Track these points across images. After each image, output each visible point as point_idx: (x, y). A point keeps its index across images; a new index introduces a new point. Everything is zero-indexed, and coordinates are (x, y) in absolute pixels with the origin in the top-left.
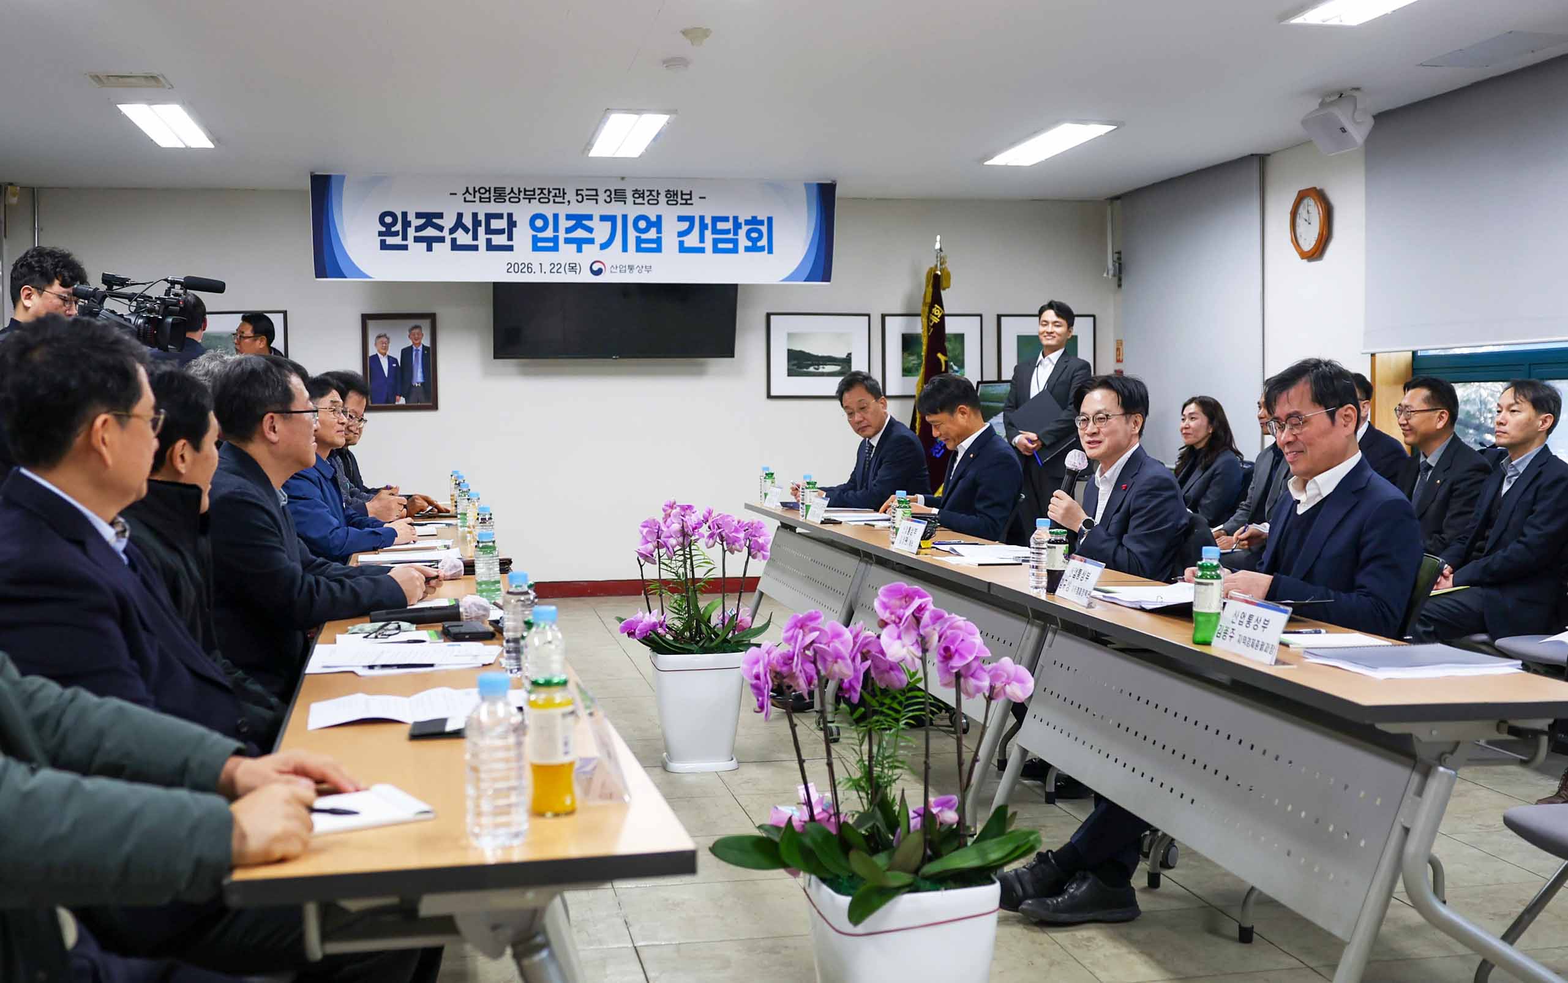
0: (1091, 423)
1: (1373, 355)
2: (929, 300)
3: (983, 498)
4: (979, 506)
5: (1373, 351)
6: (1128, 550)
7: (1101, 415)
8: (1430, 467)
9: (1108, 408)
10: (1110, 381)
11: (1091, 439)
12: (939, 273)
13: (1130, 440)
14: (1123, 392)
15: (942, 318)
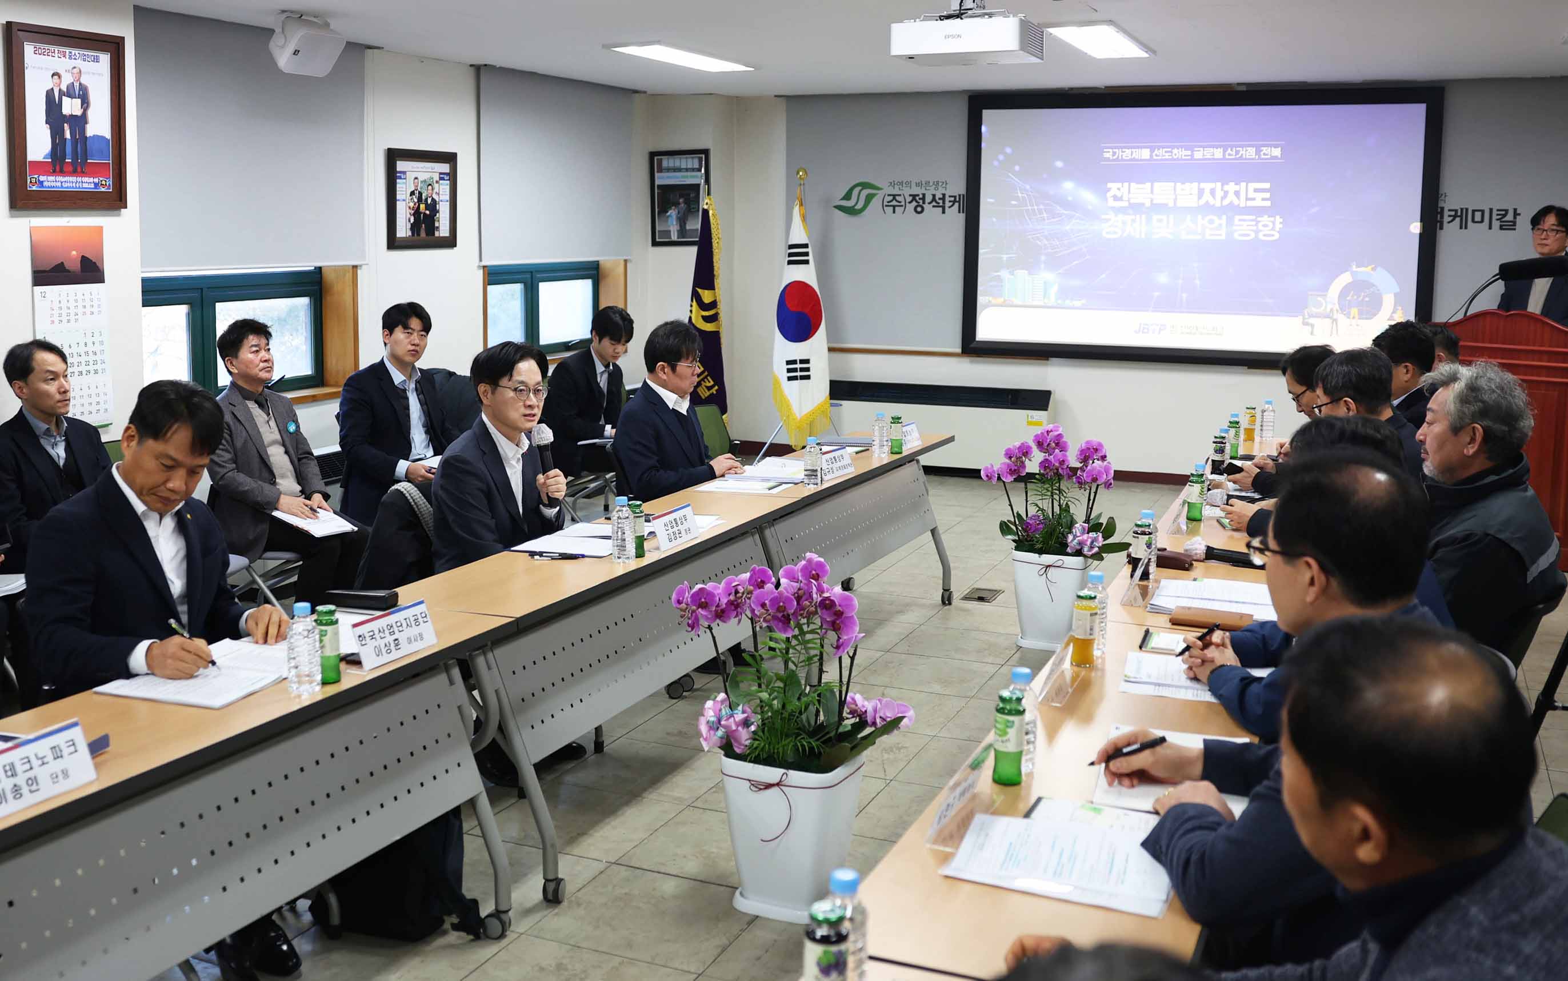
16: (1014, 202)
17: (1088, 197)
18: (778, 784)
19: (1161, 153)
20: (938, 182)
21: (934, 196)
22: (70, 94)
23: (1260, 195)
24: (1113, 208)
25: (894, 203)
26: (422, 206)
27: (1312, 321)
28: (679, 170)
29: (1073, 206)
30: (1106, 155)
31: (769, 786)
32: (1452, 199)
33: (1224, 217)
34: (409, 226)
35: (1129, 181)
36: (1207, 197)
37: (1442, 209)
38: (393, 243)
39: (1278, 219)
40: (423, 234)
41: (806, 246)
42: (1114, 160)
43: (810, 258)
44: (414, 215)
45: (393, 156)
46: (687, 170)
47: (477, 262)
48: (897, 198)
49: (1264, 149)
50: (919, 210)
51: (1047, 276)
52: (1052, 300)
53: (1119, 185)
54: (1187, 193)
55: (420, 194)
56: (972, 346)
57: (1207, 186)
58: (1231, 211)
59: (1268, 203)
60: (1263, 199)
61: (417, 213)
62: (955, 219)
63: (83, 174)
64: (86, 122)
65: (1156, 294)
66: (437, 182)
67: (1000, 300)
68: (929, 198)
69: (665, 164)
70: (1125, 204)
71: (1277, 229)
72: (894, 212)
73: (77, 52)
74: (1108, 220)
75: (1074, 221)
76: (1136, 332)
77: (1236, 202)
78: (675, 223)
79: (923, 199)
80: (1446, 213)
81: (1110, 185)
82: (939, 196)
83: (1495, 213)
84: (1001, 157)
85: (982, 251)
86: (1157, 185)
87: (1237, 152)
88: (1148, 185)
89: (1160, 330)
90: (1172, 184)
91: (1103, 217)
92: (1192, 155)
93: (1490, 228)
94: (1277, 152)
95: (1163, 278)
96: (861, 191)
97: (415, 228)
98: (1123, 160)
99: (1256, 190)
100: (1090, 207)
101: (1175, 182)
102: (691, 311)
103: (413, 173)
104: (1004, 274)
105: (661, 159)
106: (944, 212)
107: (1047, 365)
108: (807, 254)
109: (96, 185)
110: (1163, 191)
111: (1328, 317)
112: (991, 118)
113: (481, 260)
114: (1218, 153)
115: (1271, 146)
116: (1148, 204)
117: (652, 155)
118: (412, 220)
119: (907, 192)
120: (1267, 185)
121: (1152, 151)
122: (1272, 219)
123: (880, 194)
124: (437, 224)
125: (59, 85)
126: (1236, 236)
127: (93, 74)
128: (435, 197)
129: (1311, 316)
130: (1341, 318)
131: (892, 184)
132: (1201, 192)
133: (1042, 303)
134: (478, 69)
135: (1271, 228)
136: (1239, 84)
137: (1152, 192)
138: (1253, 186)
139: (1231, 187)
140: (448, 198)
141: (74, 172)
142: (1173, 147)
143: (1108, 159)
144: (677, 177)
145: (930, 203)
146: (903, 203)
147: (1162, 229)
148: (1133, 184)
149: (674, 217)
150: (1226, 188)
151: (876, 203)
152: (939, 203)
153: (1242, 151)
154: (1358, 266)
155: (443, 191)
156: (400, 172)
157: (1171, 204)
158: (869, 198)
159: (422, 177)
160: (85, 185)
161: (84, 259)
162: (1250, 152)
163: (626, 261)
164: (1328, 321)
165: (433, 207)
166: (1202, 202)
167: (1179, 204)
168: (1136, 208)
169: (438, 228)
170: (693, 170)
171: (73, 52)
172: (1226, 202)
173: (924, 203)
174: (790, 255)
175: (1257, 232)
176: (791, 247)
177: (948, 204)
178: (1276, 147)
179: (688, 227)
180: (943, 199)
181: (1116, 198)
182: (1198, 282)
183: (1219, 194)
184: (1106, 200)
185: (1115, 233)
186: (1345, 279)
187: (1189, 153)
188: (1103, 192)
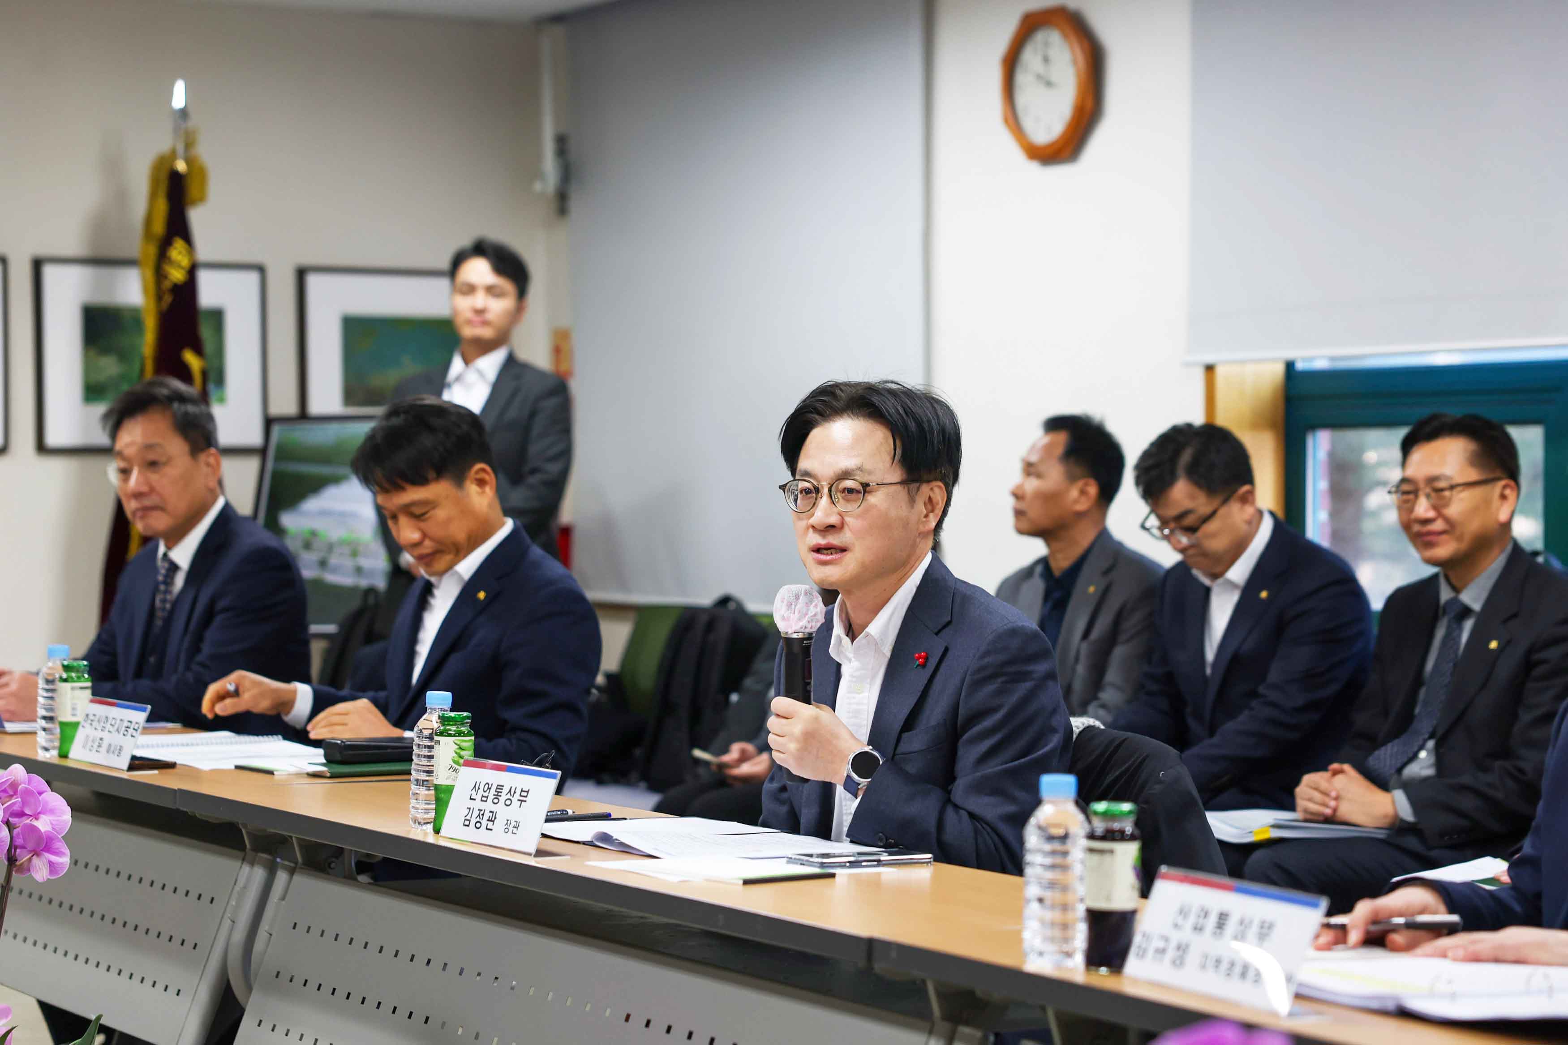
0: (824, 501)
1: (1210, 369)
2: (159, 227)
3: (522, 696)
4: (513, 715)
5: (1209, 359)
6: (972, 816)
7: (849, 484)
8: (1466, 612)
9: (868, 466)
10: (875, 399)
11: (822, 541)
12: (181, 166)
13: (914, 546)
14: (906, 427)
15: (192, 271)
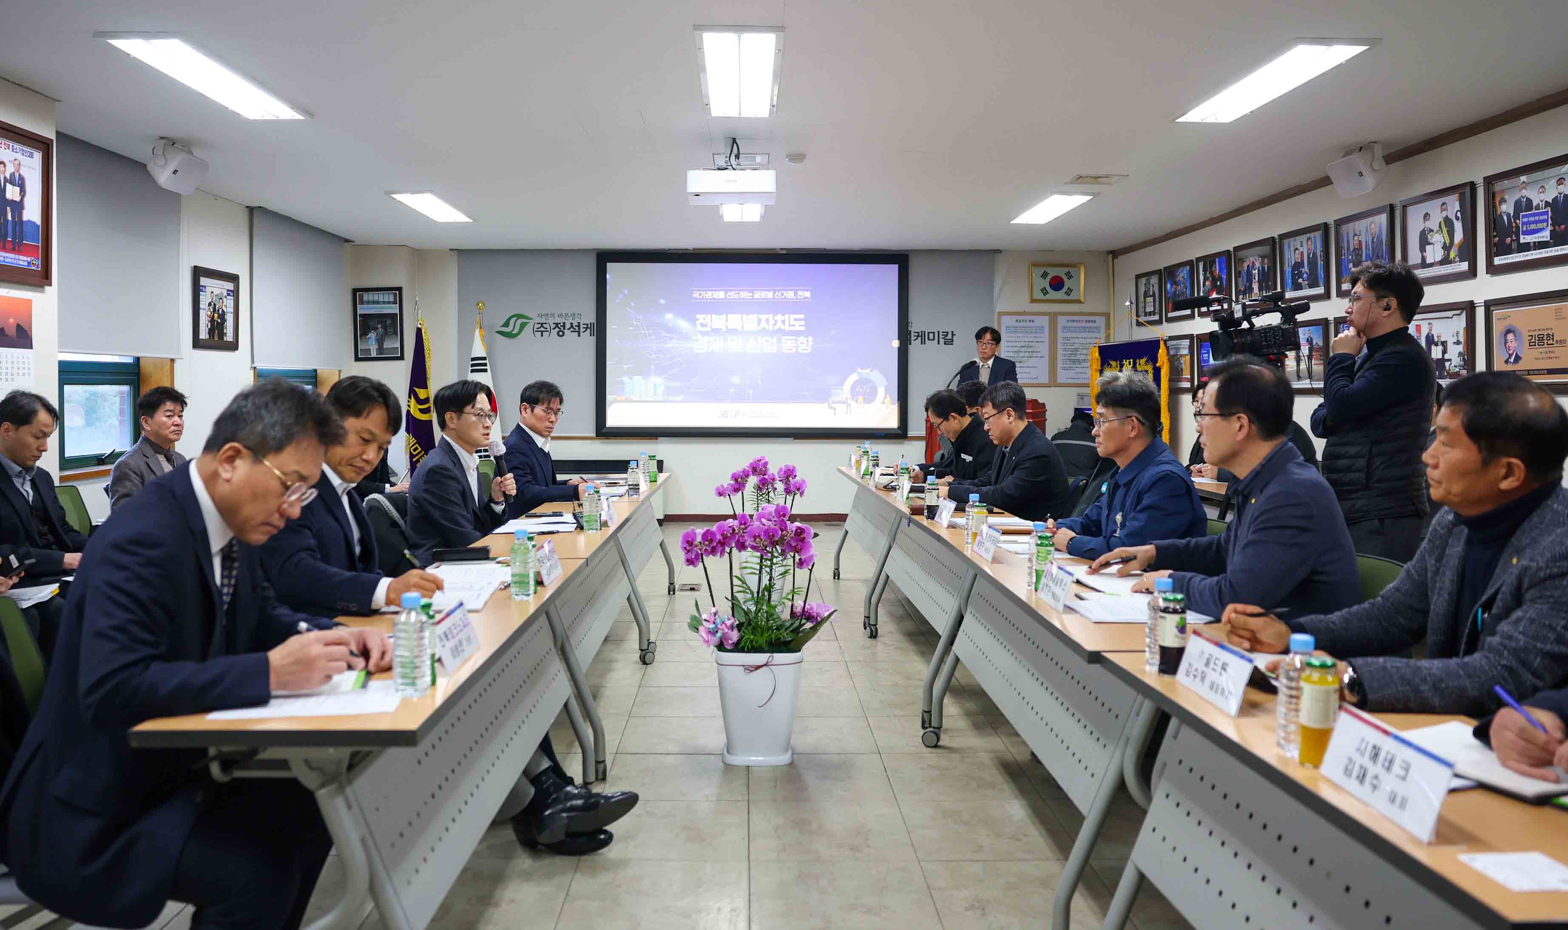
16: (630, 328)
17: (683, 324)
18: (765, 665)
19: (732, 295)
20: (574, 314)
21: (572, 324)
22: (13, 183)
23: (798, 323)
24: (701, 332)
25: (542, 329)
26: (216, 315)
27: (834, 406)
28: (378, 303)
29: (673, 331)
30: (695, 295)
31: (758, 667)
32: (915, 327)
33: (775, 338)
34: (207, 331)
35: (711, 313)
36: (763, 324)
37: (910, 331)
38: (197, 344)
39: (810, 339)
40: (216, 338)
41: (485, 359)
42: (700, 299)
43: (488, 367)
44: (210, 322)
45: (198, 273)
46: (384, 303)
47: (249, 364)
48: (544, 325)
49: (799, 292)
50: (561, 334)
51: (656, 380)
52: (660, 397)
53: (704, 316)
54: (751, 322)
55: (215, 305)
56: (604, 431)
57: (763, 317)
58: (780, 332)
59: (803, 328)
60: (800, 326)
61: (212, 320)
62: (588, 341)
63: (19, 252)
64: (23, 208)
65: (732, 390)
66: (225, 297)
67: (623, 398)
68: (568, 326)
69: (365, 298)
70: (709, 329)
71: (810, 345)
72: (542, 335)
73: (18, 147)
74: (697, 340)
75: (673, 340)
76: (719, 417)
77: (783, 327)
78: (374, 343)
79: (564, 326)
80: (913, 334)
81: (698, 316)
82: (575, 324)
83: (941, 334)
84: (621, 296)
85: (609, 363)
86: (730, 316)
87: (782, 294)
88: (724, 316)
89: (735, 415)
90: (740, 315)
91: (695, 338)
92: (753, 296)
93: (939, 343)
94: (808, 294)
95: (736, 380)
96: (516, 320)
97: (211, 332)
98: (706, 299)
99: (795, 320)
100: (685, 332)
101: (742, 314)
102: (409, 406)
103: (213, 288)
104: (625, 379)
105: (362, 295)
106: (579, 335)
107: (657, 443)
108: (485, 365)
109: (29, 263)
110: (734, 320)
111: (844, 403)
112: (613, 270)
113: (253, 362)
114: (770, 295)
115: (804, 290)
116: (724, 329)
117: (355, 291)
118: (209, 327)
119: (551, 321)
120: (802, 316)
121: (726, 293)
122: (806, 339)
123: (531, 323)
124: (225, 331)
125: (4, 173)
126: (784, 350)
127: (29, 167)
128: (224, 308)
129: (833, 403)
130: (853, 403)
131: (540, 316)
132: (759, 321)
133: (652, 399)
134: (251, 210)
135: (805, 344)
136: (782, 249)
137: (727, 321)
138: (793, 317)
139: (779, 317)
140: (232, 310)
141: (13, 250)
142: (740, 291)
143: (696, 298)
144: (376, 308)
145: (568, 329)
146: (549, 329)
147: (735, 345)
148: (713, 315)
149: (374, 339)
150: (776, 318)
151: (528, 329)
152: (576, 329)
153: (785, 294)
154: (861, 369)
155: (229, 303)
156: (202, 286)
157: (740, 329)
158: (523, 326)
159: (217, 291)
160: (21, 263)
161: (19, 327)
162: (790, 295)
163: (340, 371)
164: (845, 406)
165: (222, 316)
166: (760, 328)
167: (745, 329)
168: (716, 331)
169: (226, 333)
170: (389, 303)
171: (15, 146)
172: (776, 328)
173: (564, 329)
174: (473, 365)
175: (797, 347)
176: (473, 359)
177: (582, 330)
178: (807, 290)
179: (385, 347)
180: (579, 326)
181: (702, 325)
182: (760, 382)
183: (772, 322)
184: (696, 326)
185: (703, 349)
186: (854, 378)
187: (750, 294)
188: (693, 320)
